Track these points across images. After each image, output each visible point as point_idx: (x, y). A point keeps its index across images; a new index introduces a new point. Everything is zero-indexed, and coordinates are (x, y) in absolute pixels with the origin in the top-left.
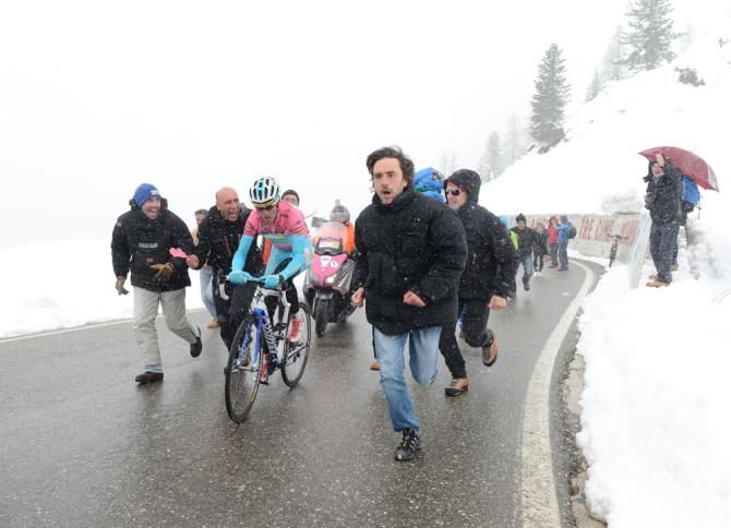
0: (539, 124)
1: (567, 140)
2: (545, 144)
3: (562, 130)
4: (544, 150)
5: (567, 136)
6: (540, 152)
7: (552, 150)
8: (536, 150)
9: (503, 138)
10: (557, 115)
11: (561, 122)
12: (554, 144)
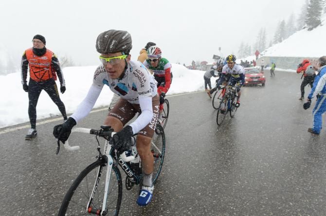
0: (309, 18)
1: (321, 25)
2: (311, 27)
3: (320, 21)
4: (310, 29)
5: (322, 24)
6: (308, 30)
7: (314, 29)
8: (306, 29)
9: (286, 23)
10: (318, 14)
11: (320, 17)
12: (315, 27)
